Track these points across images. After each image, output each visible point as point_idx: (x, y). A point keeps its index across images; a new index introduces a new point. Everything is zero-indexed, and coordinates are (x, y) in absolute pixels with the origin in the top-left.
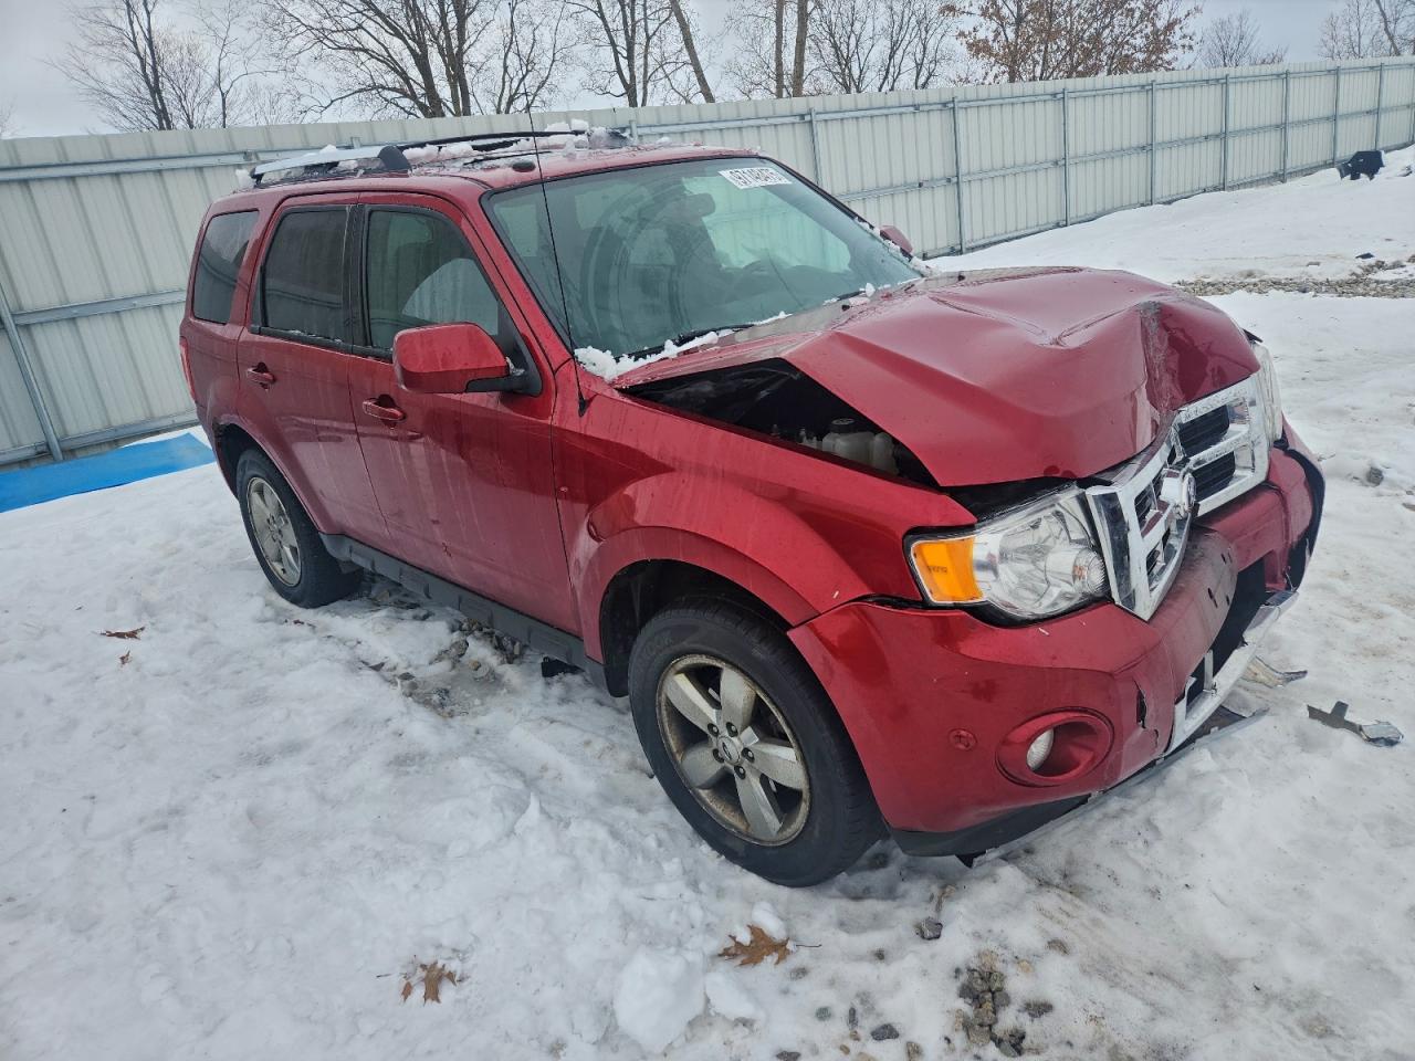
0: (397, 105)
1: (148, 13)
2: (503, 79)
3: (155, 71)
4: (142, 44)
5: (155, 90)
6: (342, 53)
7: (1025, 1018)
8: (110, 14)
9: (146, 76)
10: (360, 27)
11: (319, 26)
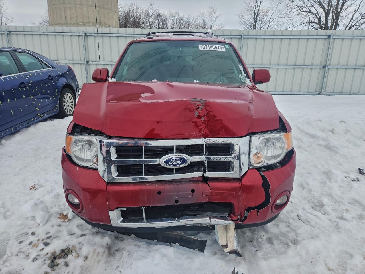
0: (314, 27)
1: (261, 3)
2: (351, 20)
3: (257, 16)
4: (257, 10)
5: (255, 21)
6: (304, 13)
7: (63, 263)
8: (252, 4)
9: (254, 18)
10: (313, 6)
11: (300, 6)
